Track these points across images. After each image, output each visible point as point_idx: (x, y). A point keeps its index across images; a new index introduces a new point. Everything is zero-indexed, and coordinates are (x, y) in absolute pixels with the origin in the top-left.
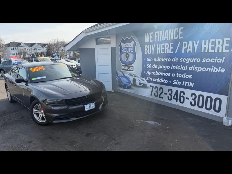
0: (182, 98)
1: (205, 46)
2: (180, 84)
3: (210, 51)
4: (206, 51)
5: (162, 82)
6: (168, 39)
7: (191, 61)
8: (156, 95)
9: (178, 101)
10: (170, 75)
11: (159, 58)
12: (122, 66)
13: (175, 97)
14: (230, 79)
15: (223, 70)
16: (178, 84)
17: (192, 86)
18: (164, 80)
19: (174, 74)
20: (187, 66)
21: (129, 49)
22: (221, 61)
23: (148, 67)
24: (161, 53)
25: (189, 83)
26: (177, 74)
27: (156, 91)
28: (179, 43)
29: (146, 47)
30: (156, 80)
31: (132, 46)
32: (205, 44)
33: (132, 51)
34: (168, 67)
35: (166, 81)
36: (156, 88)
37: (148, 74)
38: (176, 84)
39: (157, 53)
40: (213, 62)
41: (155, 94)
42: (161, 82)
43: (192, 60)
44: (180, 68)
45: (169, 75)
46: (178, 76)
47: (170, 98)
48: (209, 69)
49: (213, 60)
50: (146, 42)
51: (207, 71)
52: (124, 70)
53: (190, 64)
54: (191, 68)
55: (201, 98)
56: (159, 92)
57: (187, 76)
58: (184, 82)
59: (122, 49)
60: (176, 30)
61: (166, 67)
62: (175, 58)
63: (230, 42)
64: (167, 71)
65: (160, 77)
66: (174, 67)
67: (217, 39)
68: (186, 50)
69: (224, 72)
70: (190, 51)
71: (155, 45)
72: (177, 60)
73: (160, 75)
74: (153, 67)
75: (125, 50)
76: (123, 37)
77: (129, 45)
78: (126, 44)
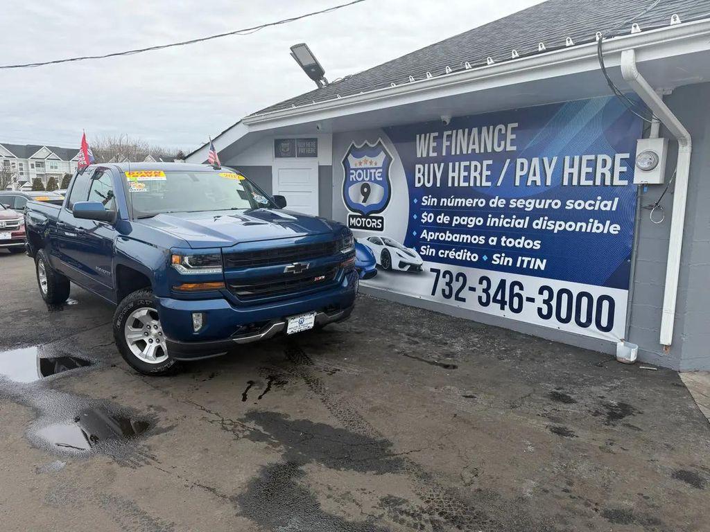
0: (516, 300)
1: (571, 170)
2: (510, 264)
3: (583, 182)
4: (575, 183)
5: (464, 259)
6: (477, 151)
7: (537, 206)
8: (447, 293)
9: (507, 307)
10: (484, 241)
11: (455, 198)
12: (350, 216)
13: (499, 297)
14: (631, 251)
15: (614, 229)
16: (505, 264)
17: (543, 267)
18: (469, 254)
19: (495, 239)
20: (528, 218)
21: (371, 173)
22: (610, 205)
23: (423, 221)
24: (459, 184)
25: (533, 259)
26: (504, 239)
27: (448, 284)
28: (508, 161)
29: (419, 169)
30: (448, 254)
31: (380, 165)
32: (572, 166)
33: (381, 179)
34: (479, 221)
35: (475, 257)
36: (448, 276)
37: (424, 238)
38: (501, 263)
39: (450, 185)
40: (592, 208)
41: (443, 291)
42: (460, 258)
43: (540, 204)
44: (510, 223)
45: (482, 240)
46: (505, 242)
47: (484, 300)
48: (581, 227)
49: (590, 205)
50: (419, 156)
51: (577, 230)
52: (356, 227)
53: (536, 214)
54: (537, 224)
55: (565, 297)
56: (456, 286)
57: (528, 244)
58: (520, 258)
59: (351, 171)
60: (500, 130)
61: (472, 222)
62: (497, 197)
63: (630, 163)
64: (476, 231)
65: (458, 246)
66: (495, 222)
67: (599, 156)
68: (524, 178)
69: (617, 232)
70: (535, 181)
71: (442, 165)
72: (501, 203)
73: (457, 240)
74: (438, 221)
75: (360, 175)
76: (353, 142)
77: (371, 163)
78: (362, 160)
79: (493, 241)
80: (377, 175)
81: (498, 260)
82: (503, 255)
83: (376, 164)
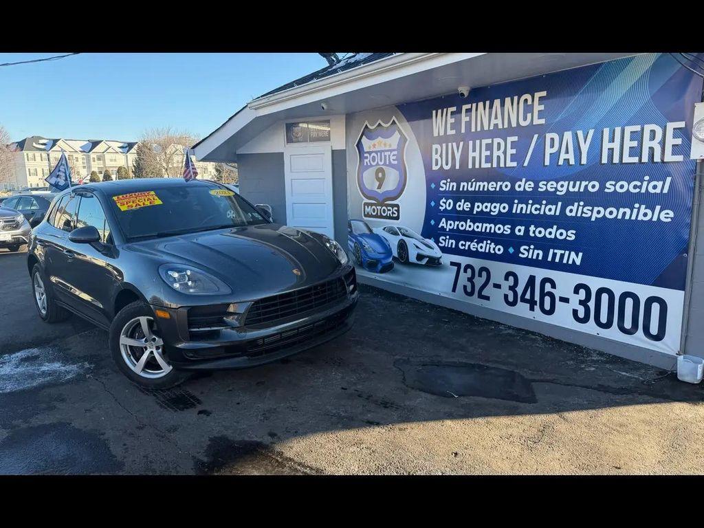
0: (547, 300)
1: (611, 145)
2: (540, 258)
3: (626, 159)
4: (616, 160)
5: (487, 251)
6: (500, 126)
7: (571, 189)
8: (469, 290)
9: (537, 308)
10: (509, 231)
11: (476, 181)
12: (365, 204)
13: (528, 296)
14: (687, 243)
15: (667, 216)
16: (534, 257)
17: (578, 262)
18: (493, 245)
19: (523, 228)
20: (560, 204)
21: (385, 156)
22: (659, 187)
23: (442, 209)
24: (480, 165)
25: (567, 252)
26: (532, 228)
27: (470, 280)
28: (536, 136)
29: (437, 150)
30: (469, 246)
31: (395, 147)
32: (612, 140)
33: (396, 162)
34: (504, 208)
35: (499, 250)
36: (469, 271)
37: (443, 227)
38: (530, 257)
39: (470, 166)
40: (638, 190)
41: (465, 287)
42: (483, 250)
43: (574, 187)
44: (540, 209)
45: (507, 230)
46: (534, 232)
47: (511, 299)
48: (624, 214)
49: (635, 187)
50: (436, 134)
51: (620, 217)
52: (372, 216)
53: (569, 199)
54: (571, 211)
55: (605, 297)
56: (479, 281)
57: (561, 234)
58: (551, 251)
59: (366, 155)
60: (526, 100)
61: (496, 208)
62: (524, 180)
63: (686, 134)
64: (500, 219)
65: (481, 237)
66: (522, 208)
67: (646, 126)
68: (555, 157)
69: (669, 220)
70: (568, 160)
71: (462, 144)
72: (529, 186)
73: (479, 230)
74: (458, 209)
75: (374, 159)
76: (366, 123)
77: (385, 145)
78: (376, 141)
79: (520, 231)
80: (392, 158)
81: (526, 253)
82: (532, 247)
83: (390, 146)
